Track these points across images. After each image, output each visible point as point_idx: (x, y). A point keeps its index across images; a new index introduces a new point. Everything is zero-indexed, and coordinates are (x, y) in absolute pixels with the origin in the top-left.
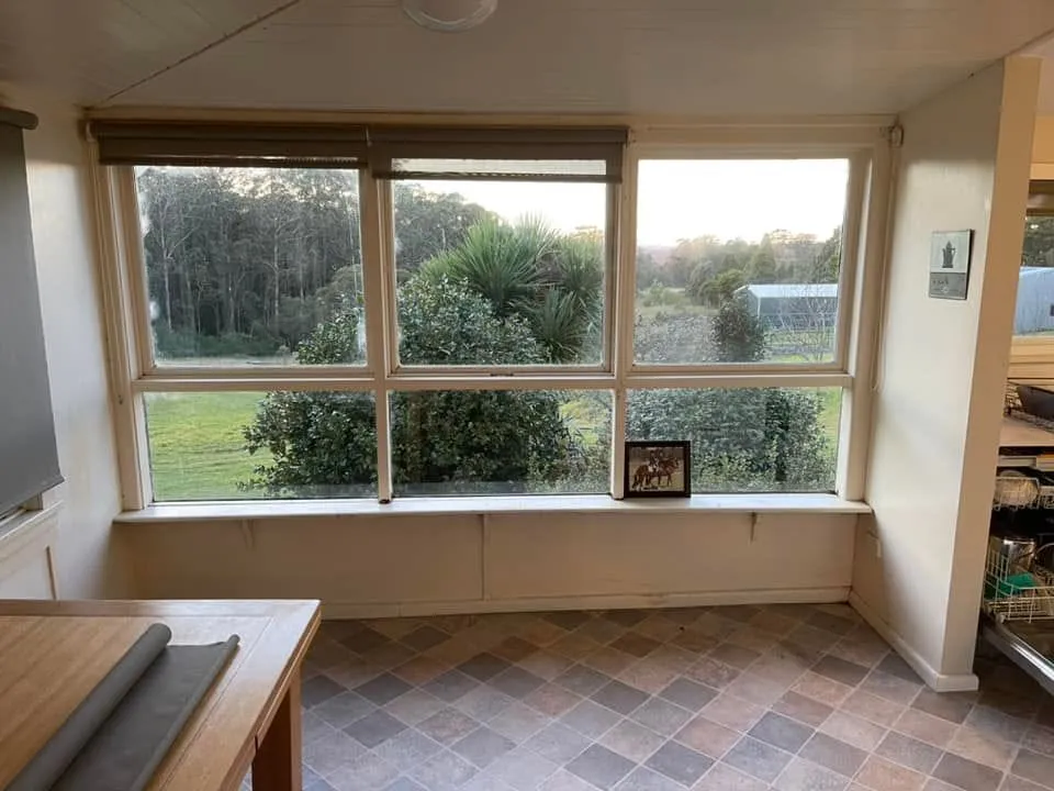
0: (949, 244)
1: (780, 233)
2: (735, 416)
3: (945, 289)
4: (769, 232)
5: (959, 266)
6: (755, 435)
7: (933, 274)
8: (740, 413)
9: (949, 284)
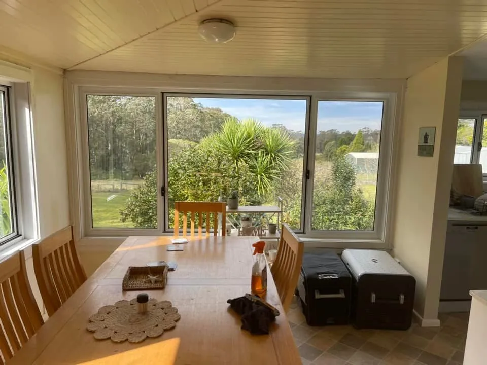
0: (426, 134)
1: (367, 129)
2: (342, 210)
3: (425, 152)
4: (361, 129)
5: (430, 143)
6: (350, 218)
7: (419, 146)
8: (344, 209)
9: (425, 150)
